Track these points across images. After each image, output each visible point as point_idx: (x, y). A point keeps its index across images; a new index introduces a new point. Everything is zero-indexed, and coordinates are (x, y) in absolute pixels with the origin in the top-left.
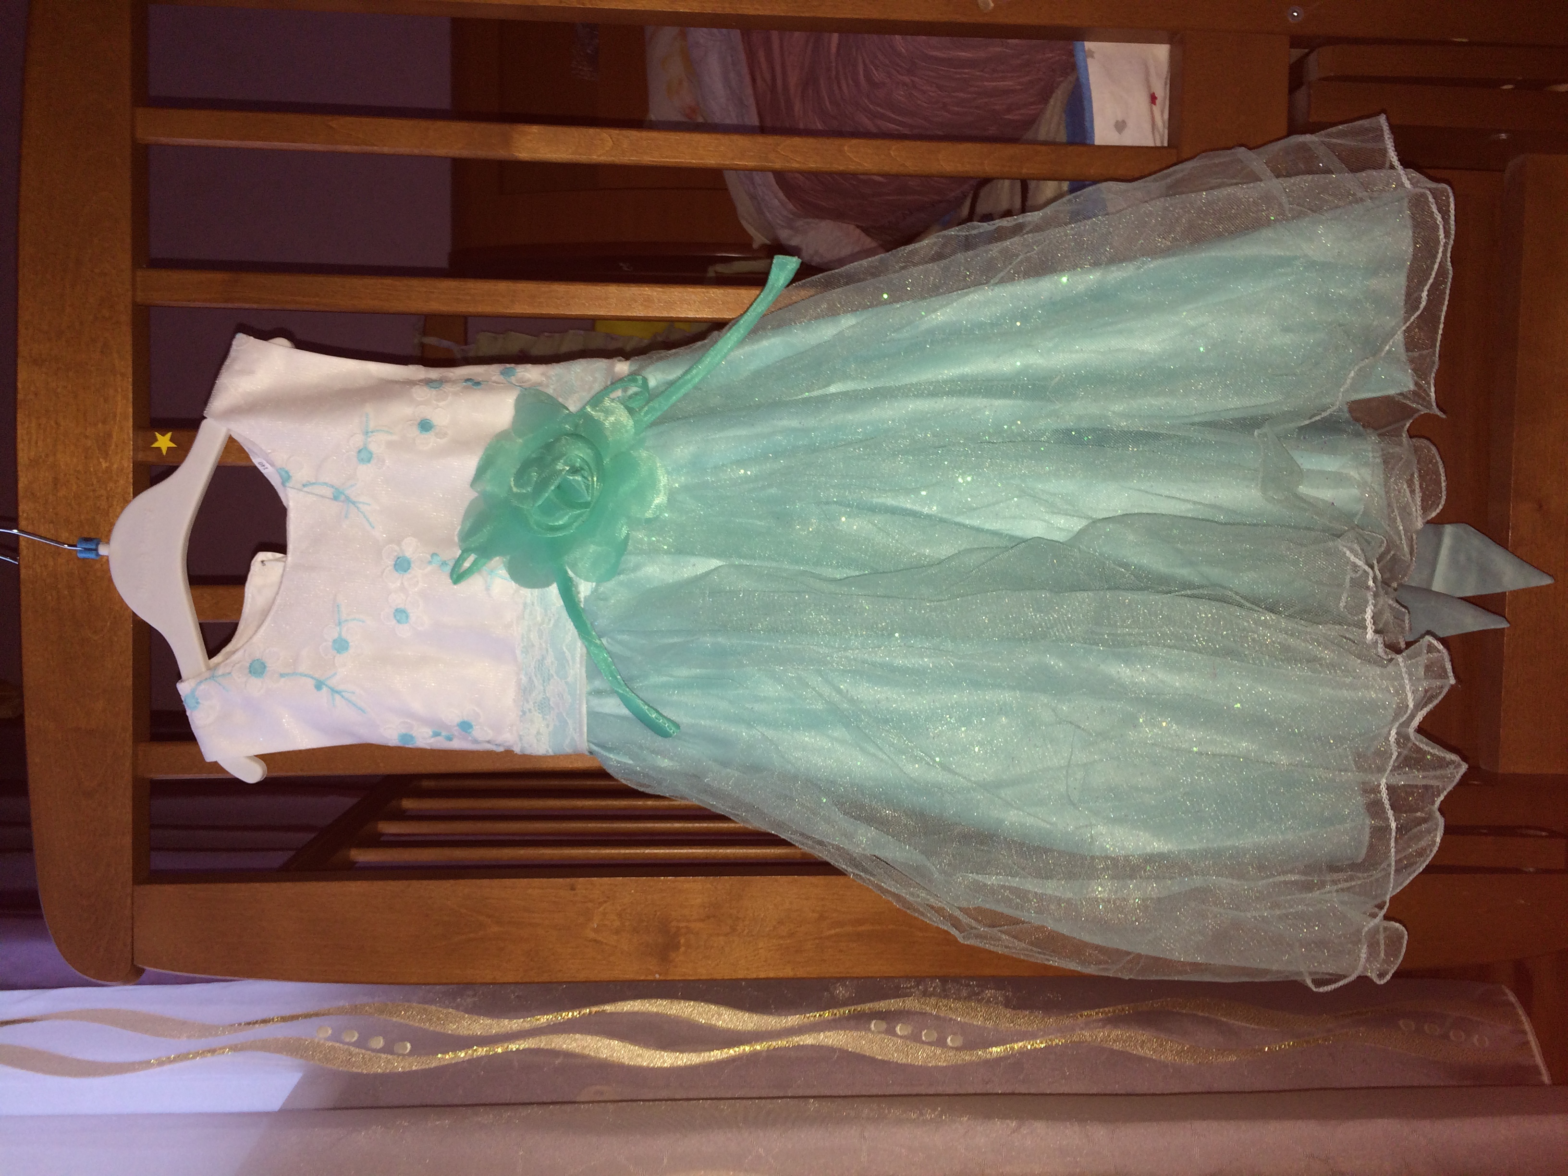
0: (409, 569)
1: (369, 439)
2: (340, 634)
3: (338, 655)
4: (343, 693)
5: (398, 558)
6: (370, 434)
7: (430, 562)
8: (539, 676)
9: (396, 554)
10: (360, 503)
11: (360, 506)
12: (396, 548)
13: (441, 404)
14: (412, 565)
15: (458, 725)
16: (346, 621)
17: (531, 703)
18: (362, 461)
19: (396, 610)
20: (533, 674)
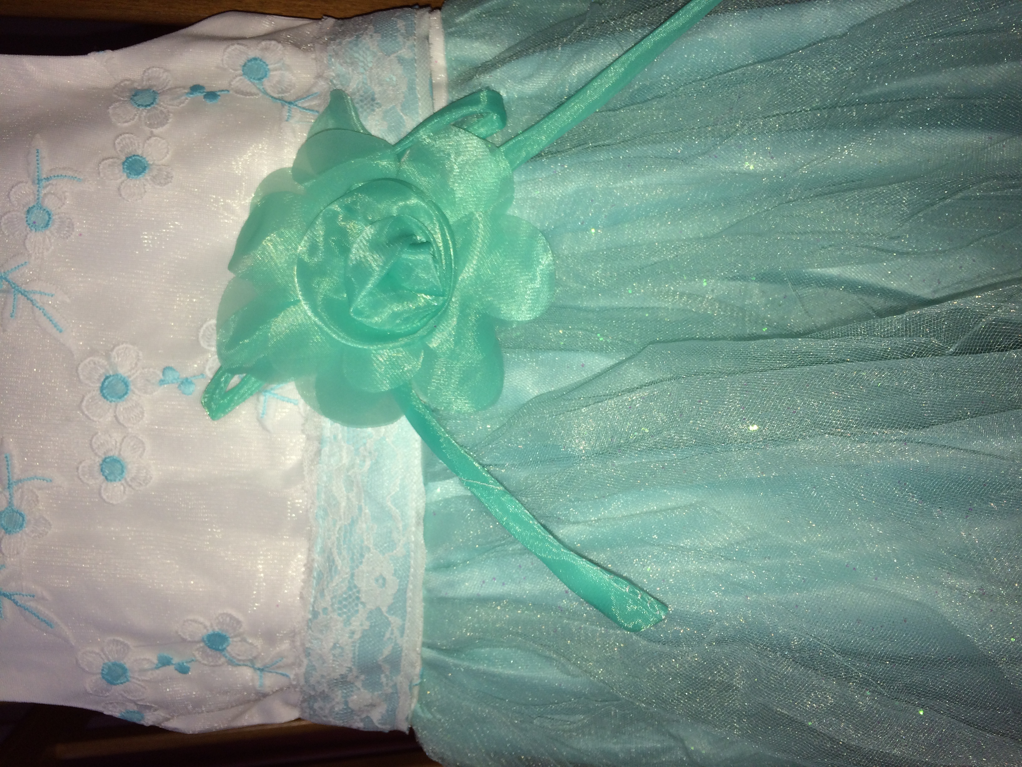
0: (126, 393)
1: (44, 192)
2: (10, 503)
3: (7, 536)
4: (16, 597)
5: (107, 378)
6: (44, 183)
7: (162, 382)
8: (345, 553)
9: (102, 371)
10: (34, 292)
11: (36, 297)
12: (103, 362)
13: (157, 131)
14: (131, 387)
15: (203, 640)
16: (20, 481)
17: (328, 598)
18: (34, 225)
19: (104, 461)
20: (335, 551)
